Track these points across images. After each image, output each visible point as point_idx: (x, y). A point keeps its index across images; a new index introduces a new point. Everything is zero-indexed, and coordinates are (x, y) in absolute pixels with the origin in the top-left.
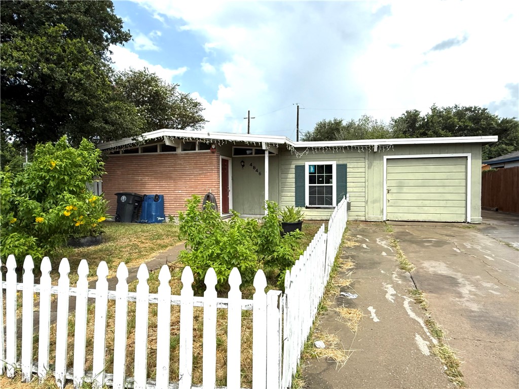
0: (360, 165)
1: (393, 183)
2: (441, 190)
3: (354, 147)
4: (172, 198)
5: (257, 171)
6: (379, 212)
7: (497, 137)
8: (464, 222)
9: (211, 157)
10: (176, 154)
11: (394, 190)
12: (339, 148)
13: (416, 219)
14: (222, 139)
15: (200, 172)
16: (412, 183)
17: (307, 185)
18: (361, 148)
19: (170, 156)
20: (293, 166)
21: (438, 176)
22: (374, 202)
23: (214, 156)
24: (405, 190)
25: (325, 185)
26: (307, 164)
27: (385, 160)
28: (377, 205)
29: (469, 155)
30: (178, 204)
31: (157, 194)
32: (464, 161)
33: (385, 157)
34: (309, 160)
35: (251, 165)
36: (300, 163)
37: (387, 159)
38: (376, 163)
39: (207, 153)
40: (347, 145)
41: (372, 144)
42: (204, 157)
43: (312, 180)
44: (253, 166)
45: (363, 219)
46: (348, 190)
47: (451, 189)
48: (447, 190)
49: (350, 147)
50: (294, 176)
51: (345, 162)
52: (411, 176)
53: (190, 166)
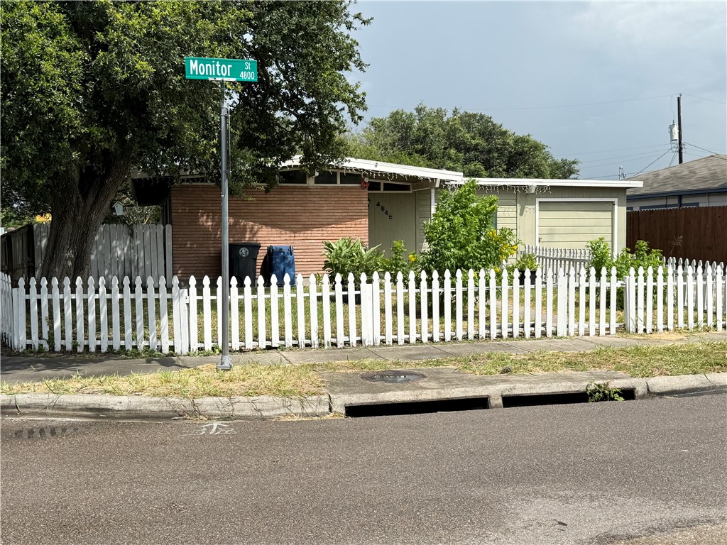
0: (511, 208)
1: (545, 230)
2: (589, 238)
3: (509, 187)
4: (300, 251)
5: (386, 213)
7: (642, 182)
9: (361, 194)
10: (307, 188)
11: (544, 238)
12: (493, 187)
14: (392, 172)
15: (344, 214)
16: (562, 230)
18: (516, 189)
19: (296, 190)
21: (587, 223)
23: (365, 193)
24: (556, 238)
27: (537, 203)
29: (615, 200)
30: (309, 260)
31: (272, 245)
32: (609, 206)
33: (538, 200)
35: (378, 205)
37: (540, 202)
38: (528, 208)
39: (355, 188)
40: (502, 184)
41: (529, 184)
42: (350, 193)
44: (381, 206)
49: (505, 186)
52: (562, 222)
53: (329, 205)
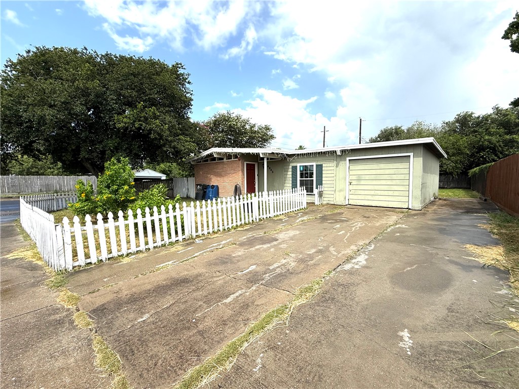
0: (331, 165)
1: (354, 178)
2: (389, 182)
3: (324, 152)
5: (271, 170)
6: (343, 199)
8: (407, 208)
10: (223, 162)
11: (354, 182)
12: (315, 154)
13: (370, 205)
14: (239, 152)
16: (367, 177)
17: (299, 178)
18: (328, 153)
19: (220, 163)
20: (291, 167)
21: (387, 172)
22: (340, 191)
23: (241, 162)
24: (362, 182)
25: (304, 179)
26: (298, 165)
28: (342, 193)
29: (411, 154)
32: (407, 159)
34: (299, 162)
36: (294, 164)
37: (349, 160)
38: (342, 163)
41: (336, 149)
43: (302, 176)
44: (269, 167)
45: (332, 203)
46: (323, 182)
47: (398, 182)
48: (394, 182)
49: (322, 152)
50: (291, 173)
51: (321, 163)
52: (367, 172)
53: (229, 168)
